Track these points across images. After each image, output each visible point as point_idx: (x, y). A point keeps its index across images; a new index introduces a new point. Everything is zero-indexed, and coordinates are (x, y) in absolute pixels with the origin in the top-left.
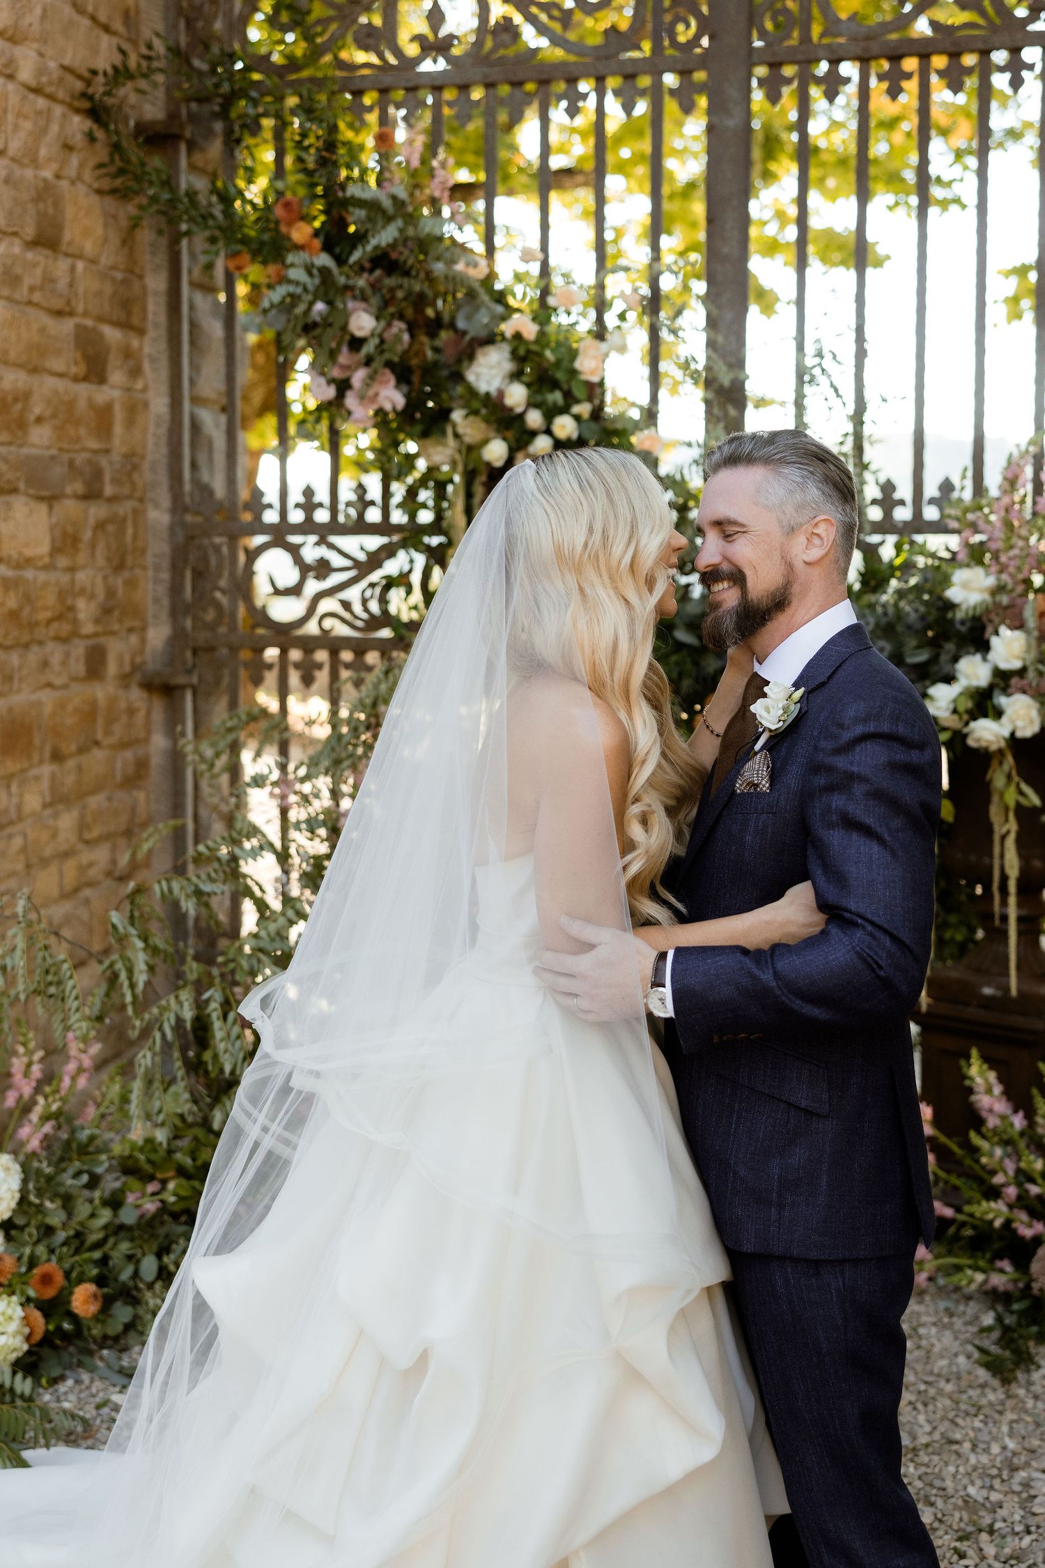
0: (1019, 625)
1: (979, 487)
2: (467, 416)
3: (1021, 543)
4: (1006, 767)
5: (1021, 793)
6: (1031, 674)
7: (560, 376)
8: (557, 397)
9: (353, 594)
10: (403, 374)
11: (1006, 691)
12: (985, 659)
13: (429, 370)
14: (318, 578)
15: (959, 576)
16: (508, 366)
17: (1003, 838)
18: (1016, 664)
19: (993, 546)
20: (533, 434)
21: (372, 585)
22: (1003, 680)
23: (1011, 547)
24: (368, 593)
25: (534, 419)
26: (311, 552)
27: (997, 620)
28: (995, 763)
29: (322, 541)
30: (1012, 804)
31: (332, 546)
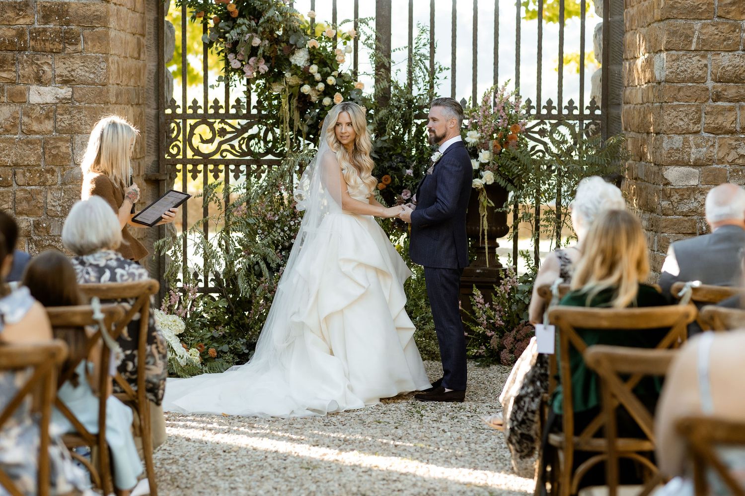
0: (487, 149)
1: (475, 104)
2: (292, 75)
3: (488, 123)
4: (484, 194)
5: (489, 202)
6: (491, 164)
7: (328, 61)
8: (328, 69)
9: (235, 143)
10: (267, 60)
11: (484, 171)
12: (477, 161)
13: (277, 58)
14: (220, 136)
15: (469, 133)
16: (307, 57)
17: (483, 216)
18: (487, 161)
19: (480, 124)
20: (318, 82)
21: (244, 139)
22: (483, 166)
23: (486, 124)
24: (241, 142)
25: (318, 77)
26: (217, 126)
27: (481, 148)
28: (480, 194)
29: (222, 121)
30: (486, 206)
31: (227, 123)
